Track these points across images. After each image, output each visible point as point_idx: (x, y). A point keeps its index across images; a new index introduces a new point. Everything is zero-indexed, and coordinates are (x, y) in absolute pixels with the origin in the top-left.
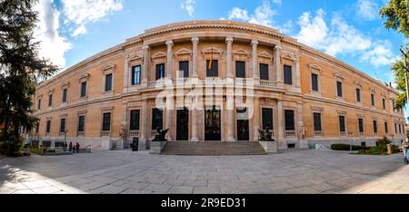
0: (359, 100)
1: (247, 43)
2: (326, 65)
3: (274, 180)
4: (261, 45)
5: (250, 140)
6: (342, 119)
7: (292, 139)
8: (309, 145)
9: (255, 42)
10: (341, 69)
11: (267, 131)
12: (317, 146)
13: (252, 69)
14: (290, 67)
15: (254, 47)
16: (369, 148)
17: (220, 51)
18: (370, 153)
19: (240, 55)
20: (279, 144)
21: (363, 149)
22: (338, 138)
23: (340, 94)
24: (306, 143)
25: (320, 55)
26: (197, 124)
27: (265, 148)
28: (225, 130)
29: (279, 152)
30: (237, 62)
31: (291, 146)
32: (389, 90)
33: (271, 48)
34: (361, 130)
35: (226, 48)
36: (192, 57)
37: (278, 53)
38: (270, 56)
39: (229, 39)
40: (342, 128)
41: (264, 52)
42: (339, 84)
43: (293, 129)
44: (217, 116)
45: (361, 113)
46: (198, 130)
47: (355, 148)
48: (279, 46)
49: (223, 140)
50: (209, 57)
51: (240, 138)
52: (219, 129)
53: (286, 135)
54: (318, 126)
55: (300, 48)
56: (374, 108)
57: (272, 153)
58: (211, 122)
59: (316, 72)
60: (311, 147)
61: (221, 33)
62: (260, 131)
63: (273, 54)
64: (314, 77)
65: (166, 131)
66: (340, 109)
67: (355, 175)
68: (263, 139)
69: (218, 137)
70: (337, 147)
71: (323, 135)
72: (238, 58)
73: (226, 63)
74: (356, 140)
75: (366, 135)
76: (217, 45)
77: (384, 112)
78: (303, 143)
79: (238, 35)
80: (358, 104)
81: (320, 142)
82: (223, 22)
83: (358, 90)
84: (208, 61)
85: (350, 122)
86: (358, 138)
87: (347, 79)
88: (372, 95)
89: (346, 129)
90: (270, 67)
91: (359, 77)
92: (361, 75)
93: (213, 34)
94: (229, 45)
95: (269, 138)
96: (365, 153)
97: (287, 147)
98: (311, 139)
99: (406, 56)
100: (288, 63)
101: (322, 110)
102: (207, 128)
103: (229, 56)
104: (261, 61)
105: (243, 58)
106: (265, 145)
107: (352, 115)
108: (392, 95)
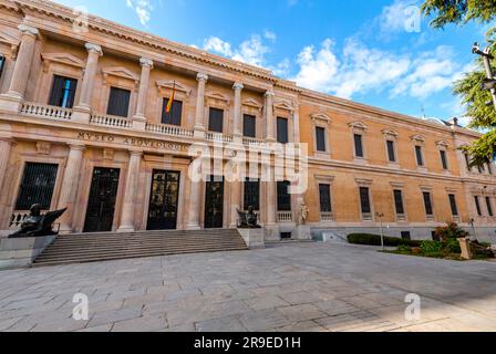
0: (392, 158)
1: (229, 86)
2: (337, 113)
3: (258, 292)
4: (247, 90)
5: (224, 227)
6: (364, 192)
7: (288, 225)
8: (312, 234)
9: (239, 86)
10: (360, 115)
11: (251, 213)
12: (324, 236)
13: (232, 121)
14: (286, 119)
15: (238, 92)
16: (416, 244)
17: (185, 88)
18: (421, 253)
19: (217, 100)
20: (268, 233)
21: (404, 243)
22: (358, 224)
23: (359, 153)
24: (309, 231)
25: (328, 100)
26: (135, 201)
27: (247, 239)
28: (185, 212)
29: (268, 245)
30: (211, 108)
31: (285, 235)
32: (453, 133)
33: (260, 94)
34: (400, 209)
35: (196, 87)
36: (137, 86)
37: (269, 101)
38: (259, 105)
39: (203, 76)
40: (366, 207)
41: (251, 100)
42: (358, 138)
43: (289, 209)
44: (174, 188)
45: (399, 180)
46: (135, 211)
47: (389, 242)
48: (271, 92)
49: (179, 227)
50: (169, 94)
51: (208, 224)
52: (175, 209)
53: (279, 218)
54: (325, 204)
55: (300, 93)
56: (422, 170)
57: (256, 247)
58: (161, 198)
59: (322, 125)
60: (316, 238)
61: (191, 66)
62: (240, 213)
63: (263, 103)
64: (320, 131)
65: (59, 213)
66: (360, 177)
67: (392, 293)
68: (243, 225)
69: (171, 223)
70: (358, 239)
71: (334, 219)
72: (213, 104)
73: (195, 108)
74: (391, 227)
75: (410, 220)
76: (183, 80)
77: (447, 174)
78: (303, 232)
79: (215, 73)
80: (392, 166)
81: (329, 229)
82: (195, 51)
83: (390, 143)
84: (166, 100)
85: (378, 197)
86: (394, 224)
87: (370, 129)
88: (418, 148)
89: (372, 207)
90: (258, 120)
91: (389, 122)
92: (395, 118)
93: (177, 62)
94: (202, 84)
95: (253, 224)
96: (411, 253)
97: (278, 238)
98: (316, 224)
99: (490, 57)
100: (283, 114)
101: (331, 179)
102: (152, 207)
103: (200, 100)
104: (247, 110)
105: (220, 105)
106: (247, 235)
107: (381, 185)
108: (460, 141)
